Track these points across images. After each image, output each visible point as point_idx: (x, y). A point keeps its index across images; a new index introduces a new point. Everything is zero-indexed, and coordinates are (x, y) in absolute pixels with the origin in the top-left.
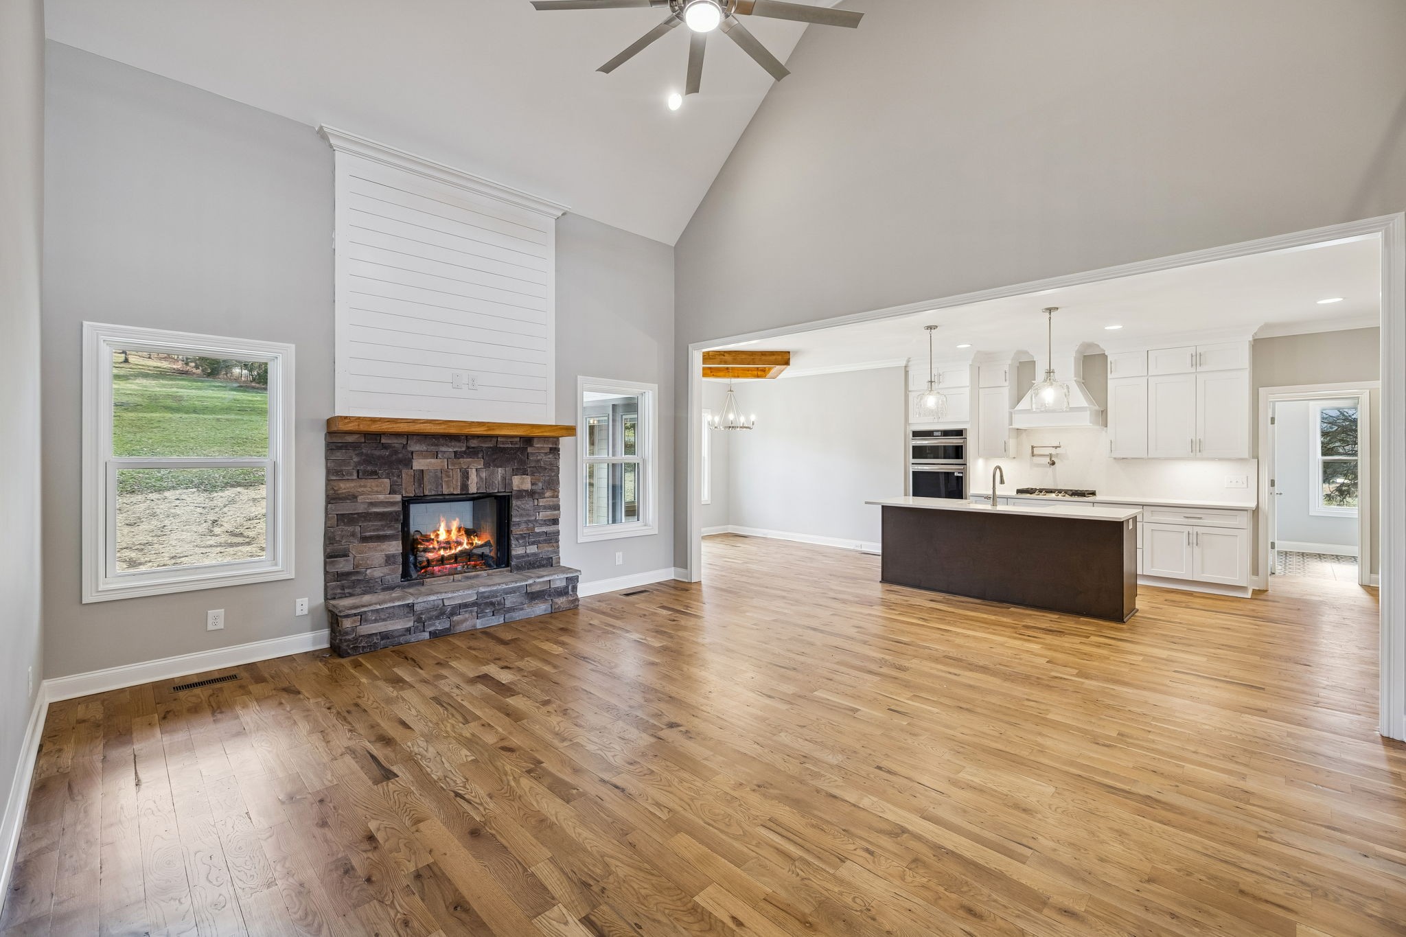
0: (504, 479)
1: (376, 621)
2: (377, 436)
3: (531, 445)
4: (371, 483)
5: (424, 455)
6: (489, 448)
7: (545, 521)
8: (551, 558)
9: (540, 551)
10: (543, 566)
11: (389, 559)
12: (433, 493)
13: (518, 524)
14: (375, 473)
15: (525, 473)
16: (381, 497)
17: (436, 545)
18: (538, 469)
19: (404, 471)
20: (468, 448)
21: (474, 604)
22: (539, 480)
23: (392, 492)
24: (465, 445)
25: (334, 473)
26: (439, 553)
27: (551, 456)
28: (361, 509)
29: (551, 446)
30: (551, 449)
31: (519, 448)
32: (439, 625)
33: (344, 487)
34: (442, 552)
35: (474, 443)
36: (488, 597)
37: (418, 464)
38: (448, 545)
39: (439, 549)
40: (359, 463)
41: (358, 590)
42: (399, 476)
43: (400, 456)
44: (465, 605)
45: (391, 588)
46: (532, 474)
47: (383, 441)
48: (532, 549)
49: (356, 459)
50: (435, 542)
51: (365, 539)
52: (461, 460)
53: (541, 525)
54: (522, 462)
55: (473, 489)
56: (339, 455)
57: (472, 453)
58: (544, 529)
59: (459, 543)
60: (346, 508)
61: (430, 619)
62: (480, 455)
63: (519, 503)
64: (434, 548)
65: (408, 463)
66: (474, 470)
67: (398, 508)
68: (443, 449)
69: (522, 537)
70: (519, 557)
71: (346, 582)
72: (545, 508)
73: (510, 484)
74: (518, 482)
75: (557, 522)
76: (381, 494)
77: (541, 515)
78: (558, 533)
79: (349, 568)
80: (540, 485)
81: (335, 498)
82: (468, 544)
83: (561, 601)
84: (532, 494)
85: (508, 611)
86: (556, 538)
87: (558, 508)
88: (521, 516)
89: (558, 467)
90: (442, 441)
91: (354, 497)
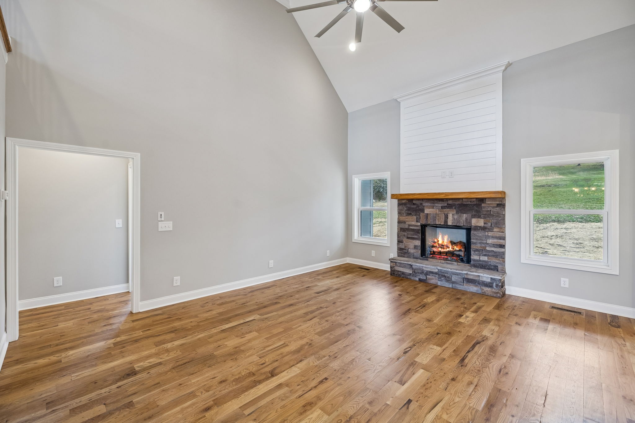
0: (466, 219)
2: (412, 200)
3: (483, 203)
4: (410, 217)
5: (429, 207)
6: (458, 204)
7: (493, 244)
8: (498, 266)
9: (489, 260)
10: (492, 269)
11: (415, 247)
12: (432, 223)
13: (475, 243)
14: (411, 214)
15: (479, 217)
16: (413, 223)
17: (437, 245)
18: (488, 215)
19: (422, 214)
20: (448, 204)
21: (436, 273)
22: (489, 221)
23: (417, 221)
24: (446, 203)
25: (400, 213)
26: (439, 249)
27: (497, 208)
28: (407, 227)
29: (498, 203)
30: (498, 205)
31: (474, 205)
32: (423, 277)
33: (402, 219)
34: (440, 249)
35: (450, 202)
37: (427, 211)
38: (442, 246)
39: (439, 248)
41: (406, 256)
42: (419, 215)
43: (420, 207)
44: (432, 273)
45: (417, 258)
46: (484, 218)
47: (414, 202)
48: (485, 258)
49: (405, 209)
50: (437, 244)
51: (408, 238)
52: (445, 210)
53: (491, 247)
54: (478, 212)
55: (450, 223)
56: (401, 207)
57: (450, 206)
58: (494, 249)
59: (449, 248)
60: (403, 226)
61: (419, 273)
62: (454, 208)
63: (475, 232)
64: (436, 246)
65: (423, 211)
66: (451, 215)
67: (419, 228)
68: (436, 205)
69: (477, 250)
70: (474, 260)
71: (402, 252)
72: (493, 237)
73: (470, 222)
74: (475, 222)
75: (503, 246)
76: (413, 222)
77: (490, 241)
78: (504, 253)
79: (403, 247)
80: (490, 224)
81: (399, 222)
82: (452, 248)
83: (487, 290)
84: (484, 229)
85: (453, 283)
86: (502, 256)
87: (504, 238)
88: (477, 239)
89: (504, 215)
90: (436, 202)
91: (405, 222)
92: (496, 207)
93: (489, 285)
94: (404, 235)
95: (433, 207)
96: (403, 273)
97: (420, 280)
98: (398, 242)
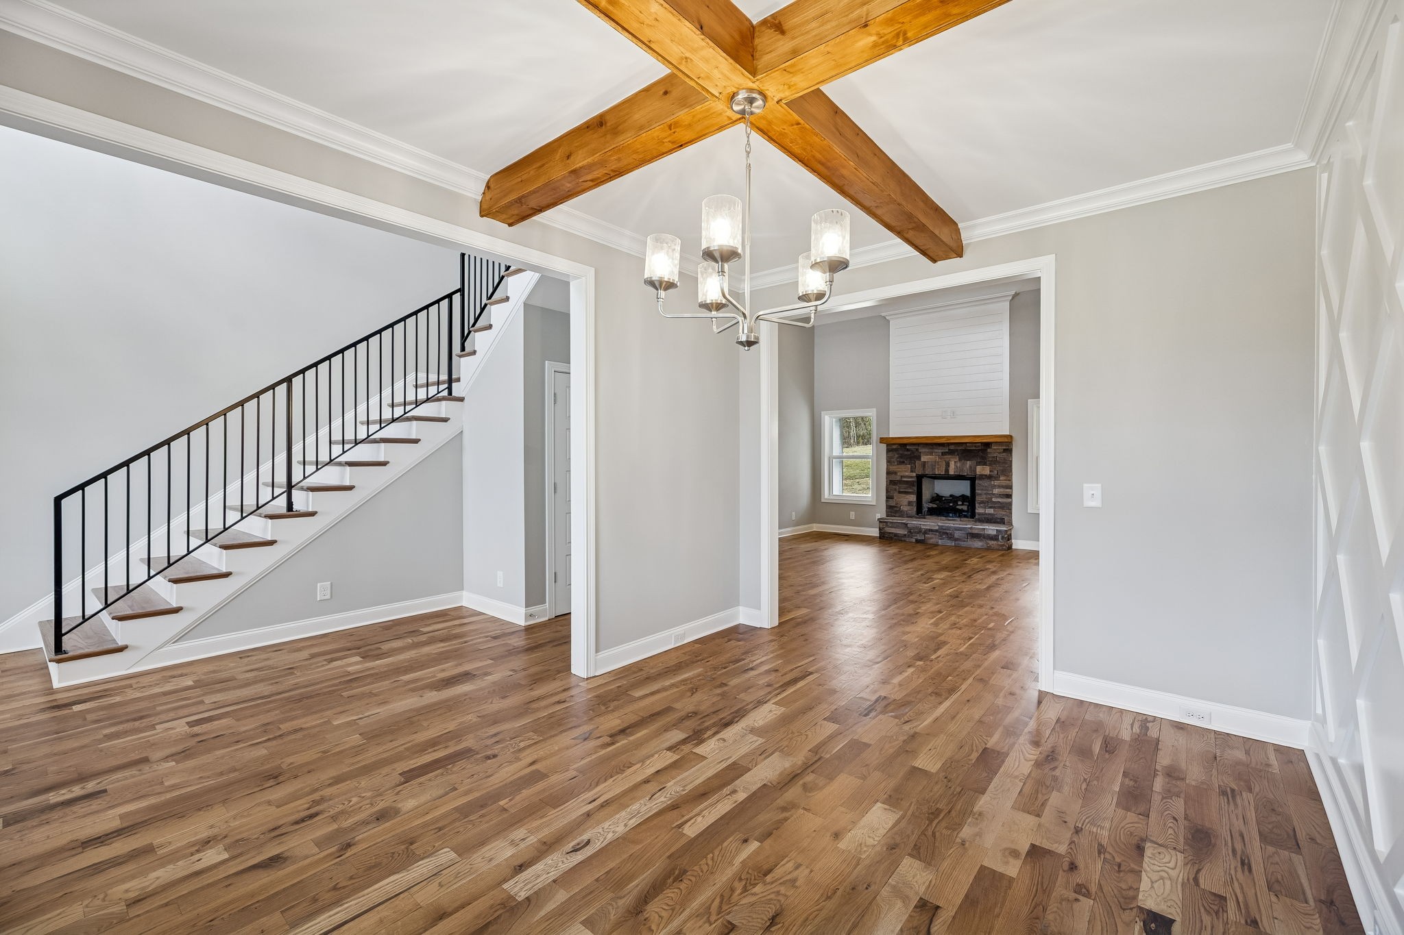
0: (970, 467)
1: (891, 527)
2: (905, 445)
3: (990, 448)
4: (902, 467)
5: (927, 454)
6: (961, 450)
7: (1000, 494)
8: (1004, 518)
9: (995, 512)
10: (998, 521)
11: (909, 503)
12: (931, 473)
13: (979, 495)
14: (903, 462)
15: (985, 464)
16: (907, 474)
18: (994, 462)
19: (917, 462)
20: (949, 450)
21: (936, 531)
22: (995, 469)
23: (912, 471)
24: (947, 448)
25: (889, 462)
27: (1004, 454)
28: (898, 478)
29: (1004, 448)
30: (1004, 450)
31: (979, 450)
32: (920, 537)
33: (893, 468)
35: (952, 447)
36: (945, 529)
37: (924, 458)
40: (898, 458)
41: (897, 515)
42: (915, 464)
43: (915, 454)
44: (931, 530)
45: (911, 517)
46: (990, 465)
47: (907, 447)
48: (991, 511)
49: (897, 456)
51: (900, 492)
52: (945, 457)
53: (997, 497)
54: (984, 458)
55: (951, 472)
56: (891, 454)
57: (951, 452)
58: (999, 500)
60: (893, 477)
61: (915, 532)
62: (956, 454)
63: (980, 482)
65: (919, 458)
66: (953, 462)
67: (915, 479)
68: (936, 451)
69: (981, 502)
70: (979, 514)
71: (892, 510)
72: (999, 487)
73: (975, 471)
74: (980, 470)
75: (1010, 496)
76: (906, 472)
77: (996, 491)
78: (1011, 504)
79: (893, 504)
80: (996, 472)
81: (888, 473)
83: (992, 543)
84: (990, 477)
85: (956, 540)
86: (1008, 507)
87: (1011, 487)
88: (982, 490)
89: (1011, 461)
90: (934, 447)
91: (895, 473)
92: (1003, 452)
93: (995, 538)
94: (895, 490)
95: (931, 454)
96: (896, 535)
97: (918, 541)
98: (887, 498)
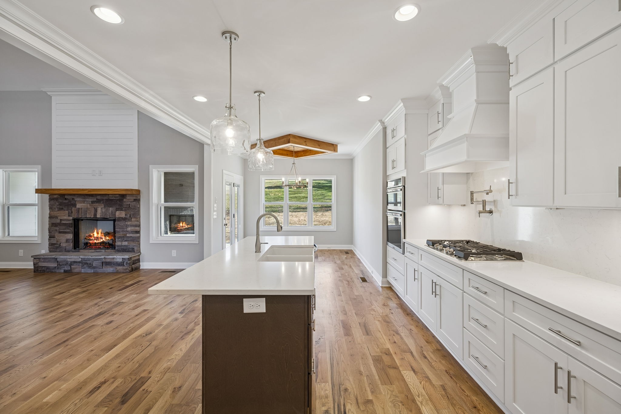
0: (112, 212)
2: (64, 195)
3: (124, 198)
4: (62, 212)
5: (81, 202)
6: (105, 199)
7: (132, 231)
8: (135, 248)
9: (128, 245)
11: (67, 241)
12: (84, 217)
13: (119, 232)
14: (62, 209)
15: (122, 210)
16: (65, 218)
17: (92, 238)
18: (128, 208)
19: (73, 208)
20: (97, 199)
22: (128, 213)
23: (69, 216)
24: (96, 198)
25: (51, 208)
27: (134, 203)
28: (58, 221)
29: (135, 198)
30: (134, 200)
31: (118, 199)
32: (66, 268)
33: (55, 213)
34: (95, 241)
35: (99, 197)
37: (79, 206)
40: (58, 205)
41: (56, 251)
42: (71, 210)
43: (72, 202)
45: (69, 251)
46: (125, 211)
47: (66, 197)
49: (57, 204)
51: (60, 232)
52: (94, 204)
53: (130, 233)
54: (121, 205)
55: (98, 216)
56: (52, 202)
57: (98, 201)
58: (131, 235)
59: (102, 239)
60: (54, 221)
62: (102, 202)
63: (119, 223)
65: (75, 205)
66: (100, 209)
67: (72, 222)
68: (87, 200)
69: (119, 238)
70: (118, 246)
71: (54, 247)
72: (132, 226)
73: (115, 215)
74: (120, 214)
75: (138, 232)
76: (65, 216)
77: (129, 229)
78: (139, 237)
79: (55, 242)
80: (129, 215)
81: (51, 217)
82: (105, 239)
83: (120, 268)
84: (125, 219)
85: (94, 268)
86: (137, 240)
87: (139, 226)
88: (120, 228)
89: (139, 208)
90: (86, 197)
91: (57, 217)
92: (133, 202)
93: (121, 264)
94: (56, 230)
95: (84, 202)
96: (48, 268)
97: (65, 271)
98: (49, 237)
